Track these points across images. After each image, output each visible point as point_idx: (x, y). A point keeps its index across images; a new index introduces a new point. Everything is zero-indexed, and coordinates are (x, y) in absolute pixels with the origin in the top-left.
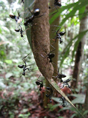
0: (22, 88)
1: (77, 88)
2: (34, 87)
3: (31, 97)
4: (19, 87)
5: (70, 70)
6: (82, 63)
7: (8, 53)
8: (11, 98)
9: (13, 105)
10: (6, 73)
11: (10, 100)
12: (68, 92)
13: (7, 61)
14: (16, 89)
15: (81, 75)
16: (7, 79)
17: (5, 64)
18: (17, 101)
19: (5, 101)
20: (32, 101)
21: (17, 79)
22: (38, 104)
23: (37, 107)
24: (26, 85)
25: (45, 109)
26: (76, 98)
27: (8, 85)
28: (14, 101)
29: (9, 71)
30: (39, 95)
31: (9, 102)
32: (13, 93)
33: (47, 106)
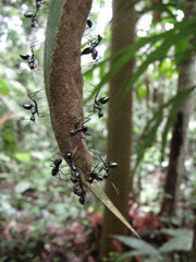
0: (52, 217)
1: (175, 215)
2: (80, 213)
3: (72, 236)
4: (46, 213)
5: (159, 175)
6: (183, 161)
7: (21, 138)
8: (27, 238)
9: (31, 255)
10: (16, 183)
11: (24, 242)
12: (156, 224)
14: (38, 218)
15: (182, 186)
16: (19, 197)
17: (14, 162)
18: (40, 245)
19: (12, 246)
20: (74, 245)
21: (41, 196)
22: (87, 252)
24: (60, 208)
26: (171, 237)
27: (19, 208)
28: (33, 245)
29: (23, 177)
30: (89, 231)
31: (22, 248)
32: (32, 228)
33: (108, 256)
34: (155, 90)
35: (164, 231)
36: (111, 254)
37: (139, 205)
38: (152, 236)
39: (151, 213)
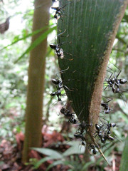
1: (71, 132)
2: (8, 134)
12: (59, 138)
22: (13, 160)
23: (12, 165)
25: (24, 167)
26: (70, 146)
30: (15, 145)
33: (28, 161)
35: (65, 142)
36: (31, 160)
37: (47, 126)
38: (57, 146)
39: (56, 131)
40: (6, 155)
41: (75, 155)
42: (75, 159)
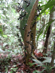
0: (13, 53)
6: (50, 38)
9: (8, 63)
11: (5, 59)
12: (41, 55)
13: (4, 36)
14: (9, 53)
16: (4, 47)
17: (2, 37)
18: (10, 60)
19: (2, 60)
22: (23, 62)
23: (22, 64)
25: (27, 65)
26: (46, 59)
27: (4, 50)
28: (8, 60)
31: (5, 61)
33: (28, 64)
34: (43, 18)
35: (44, 57)
36: (29, 63)
37: (37, 50)
38: (40, 59)
39: (40, 52)
40: (20, 60)
41: (47, 63)
42: (47, 65)
